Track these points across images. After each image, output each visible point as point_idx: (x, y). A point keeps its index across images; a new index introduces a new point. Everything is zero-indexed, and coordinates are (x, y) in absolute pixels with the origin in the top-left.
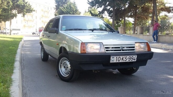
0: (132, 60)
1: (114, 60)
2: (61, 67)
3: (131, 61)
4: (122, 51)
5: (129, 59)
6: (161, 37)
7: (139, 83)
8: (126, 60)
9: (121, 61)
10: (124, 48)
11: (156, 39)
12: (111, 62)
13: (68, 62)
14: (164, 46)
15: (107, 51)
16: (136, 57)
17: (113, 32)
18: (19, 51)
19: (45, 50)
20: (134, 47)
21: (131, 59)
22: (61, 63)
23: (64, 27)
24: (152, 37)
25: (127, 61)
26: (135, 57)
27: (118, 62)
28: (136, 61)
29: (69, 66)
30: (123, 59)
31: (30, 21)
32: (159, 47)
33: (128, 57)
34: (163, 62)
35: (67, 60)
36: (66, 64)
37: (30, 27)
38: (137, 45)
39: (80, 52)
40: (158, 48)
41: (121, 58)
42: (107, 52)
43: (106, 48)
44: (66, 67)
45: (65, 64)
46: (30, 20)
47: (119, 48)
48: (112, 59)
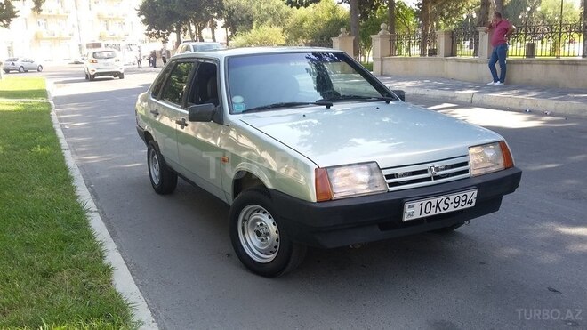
0: (463, 203)
1: (413, 211)
2: (244, 233)
3: (460, 208)
4: (433, 182)
5: (454, 204)
6: (516, 67)
7: (481, 263)
8: (446, 206)
9: (433, 213)
10: (437, 169)
11: (499, 75)
12: (405, 219)
13: (270, 217)
14: (529, 99)
15: (391, 185)
16: (475, 196)
17: (388, 102)
18: (71, 161)
19: (166, 159)
20: (466, 164)
21: (461, 202)
22: (244, 220)
23: (238, 99)
24: (486, 69)
25: (451, 209)
26: (472, 195)
27: (424, 215)
28: (473, 205)
29: (273, 229)
30: (438, 206)
31: (54, 16)
32: (513, 106)
33: (452, 197)
34: (533, 168)
35: (264, 213)
36: (262, 225)
37: (57, 40)
39: (313, 199)
40: (511, 110)
41: (434, 204)
42: (391, 189)
43: (388, 177)
44: (262, 232)
45: (259, 224)
46: (54, 13)
47: (425, 171)
48: (407, 209)
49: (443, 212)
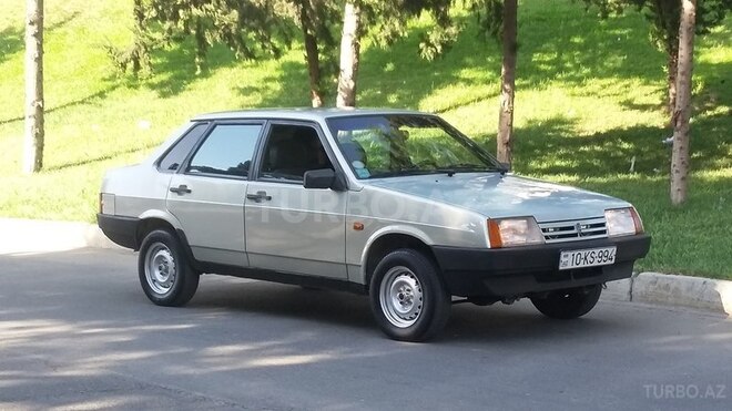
0: (605, 259)
1: (568, 261)
3: (602, 263)
4: (580, 238)
5: (598, 258)
8: (592, 260)
9: (581, 265)
12: (561, 268)
15: (547, 238)
16: (615, 252)
20: (603, 225)
21: (603, 258)
23: (358, 165)
25: (596, 264)
26: (612, 251)
27: (575, 266)
28: (613, 262)
30: (586, 258)
33: (597, 251)
38: (609, 215)
41: (583, 256)
42: (547, 242)
43: (544, 230)
47: (572, 228)
48: (563, 259)
49: (590, 265)
